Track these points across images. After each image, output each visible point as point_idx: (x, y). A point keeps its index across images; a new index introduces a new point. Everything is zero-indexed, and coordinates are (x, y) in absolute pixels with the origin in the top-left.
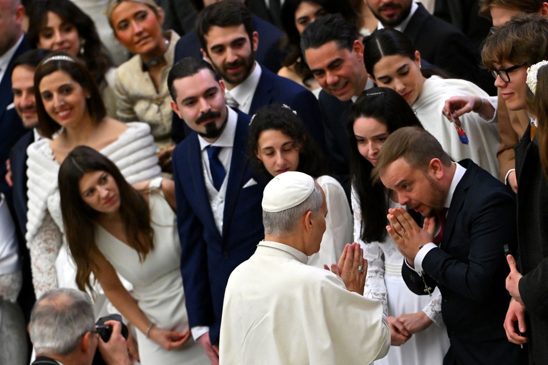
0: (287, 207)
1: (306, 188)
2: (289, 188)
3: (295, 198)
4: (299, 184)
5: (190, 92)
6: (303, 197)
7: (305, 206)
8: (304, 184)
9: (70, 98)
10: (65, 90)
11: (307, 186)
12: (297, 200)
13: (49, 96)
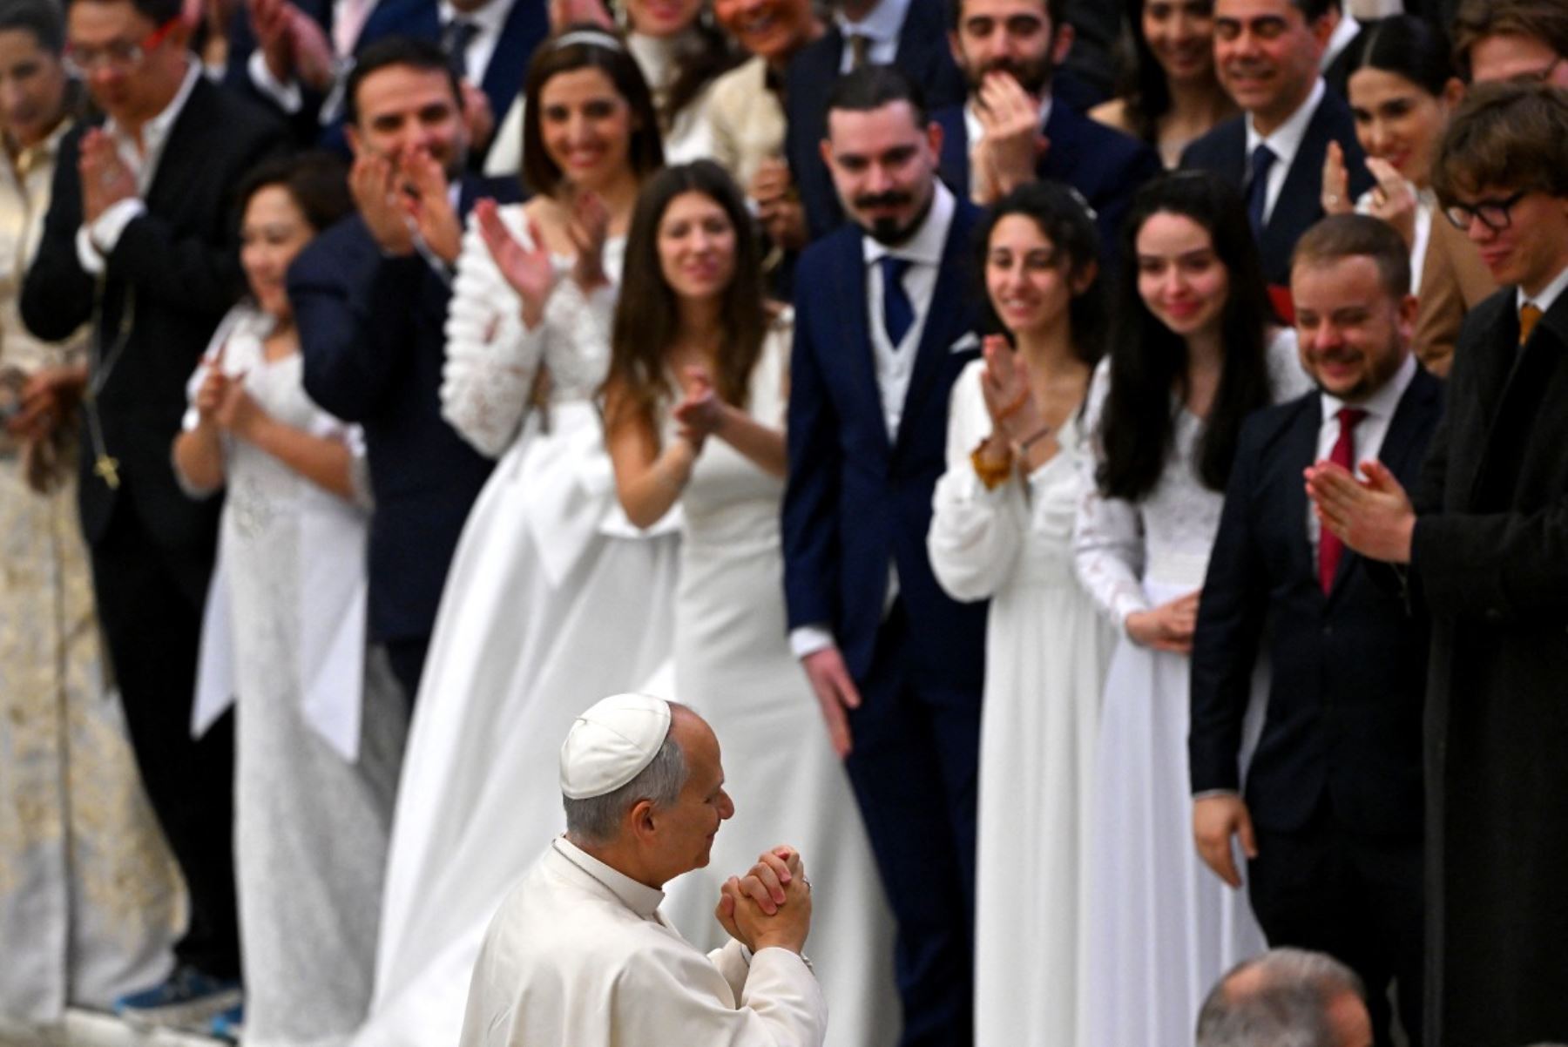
0: (591, 793)
1: (636, 752)
2: (595, 750)
3: (606, 776)
4: (620, 743)
5: (855, 146)
6: (624, 774)
7: (630, 794)
8: (631, 743)
9: (605, 127)
10: (596, 110)
11: (638, 747)
12: (610, 781)
13: (560, 113)
